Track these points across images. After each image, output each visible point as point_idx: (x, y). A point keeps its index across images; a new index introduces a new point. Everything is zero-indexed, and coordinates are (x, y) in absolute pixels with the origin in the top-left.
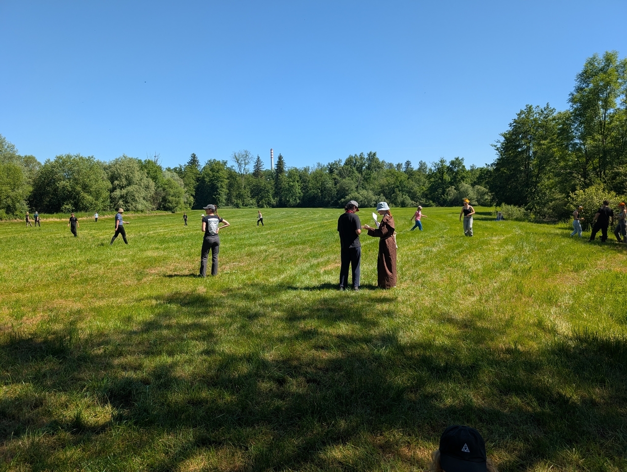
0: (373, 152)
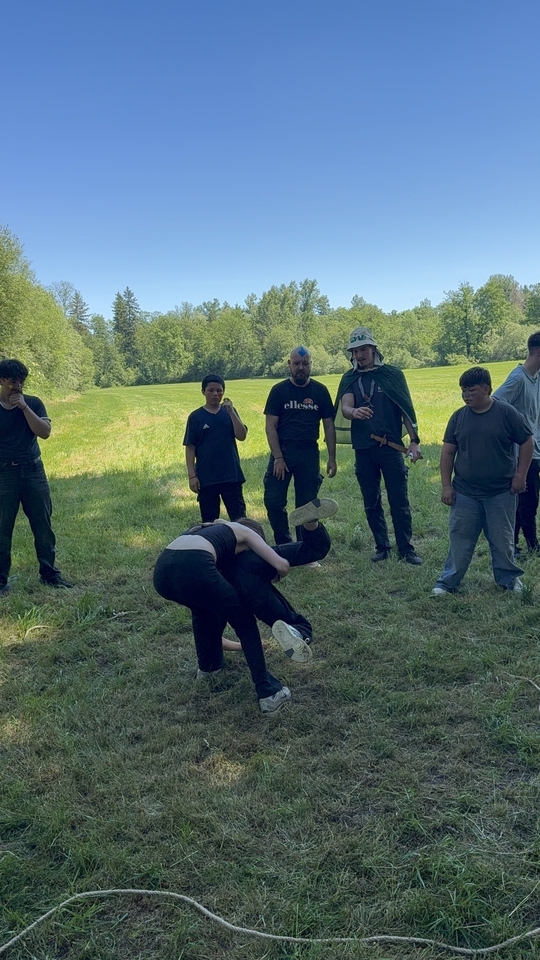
0: (311, 279)
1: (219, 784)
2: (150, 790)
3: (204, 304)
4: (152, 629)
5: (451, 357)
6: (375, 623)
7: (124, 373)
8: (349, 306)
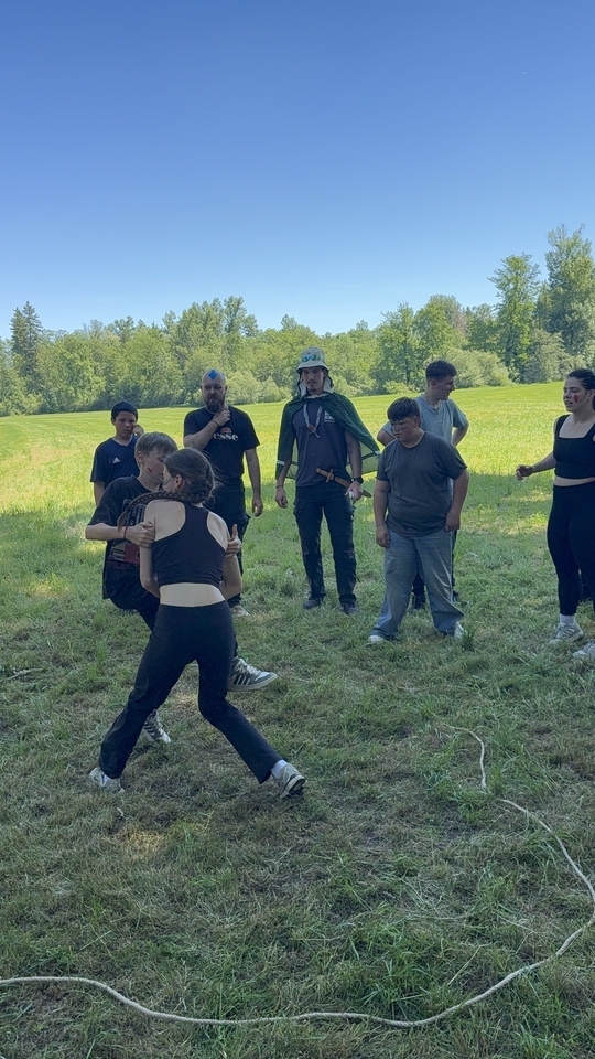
0: (236, 297)
1: (135, 857)
2: (58, 866)
3: (116, 322)
4: (59, 688)
5: (389, 385)
6: (307, 675)
7: (25, 400)
8: (279, 327)
